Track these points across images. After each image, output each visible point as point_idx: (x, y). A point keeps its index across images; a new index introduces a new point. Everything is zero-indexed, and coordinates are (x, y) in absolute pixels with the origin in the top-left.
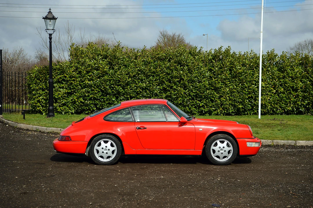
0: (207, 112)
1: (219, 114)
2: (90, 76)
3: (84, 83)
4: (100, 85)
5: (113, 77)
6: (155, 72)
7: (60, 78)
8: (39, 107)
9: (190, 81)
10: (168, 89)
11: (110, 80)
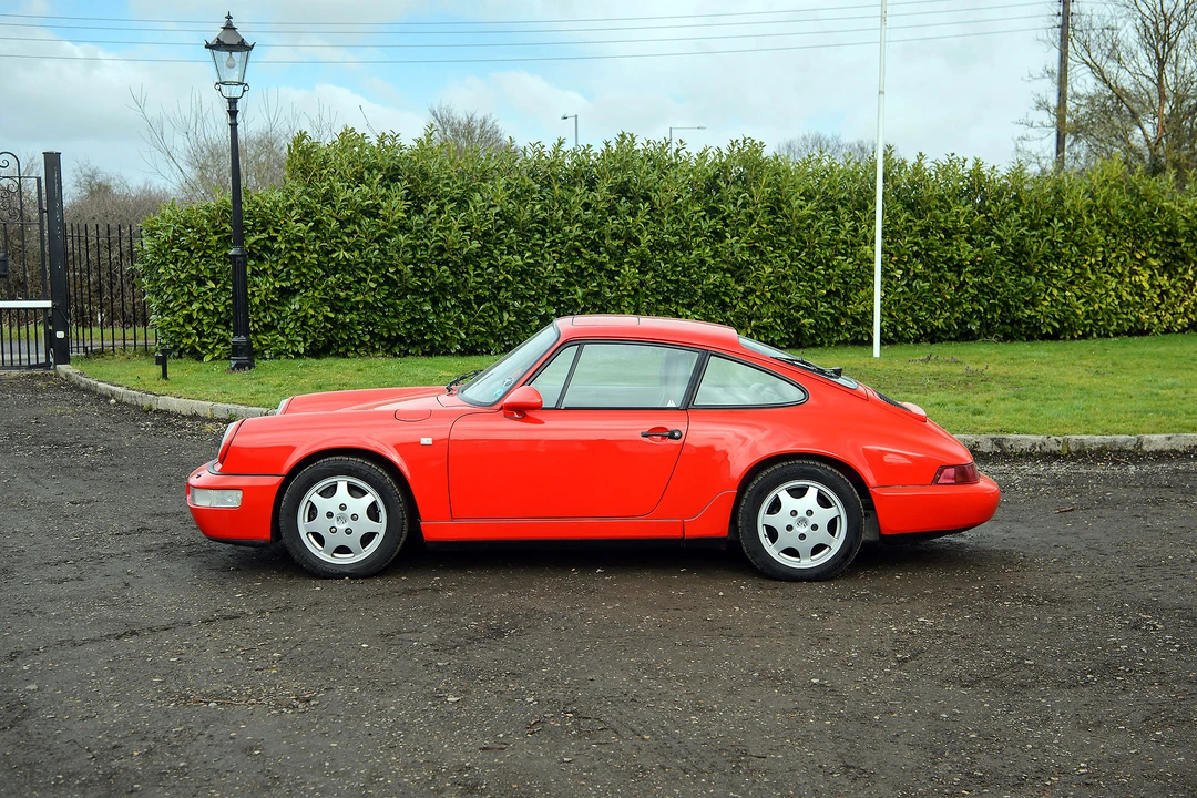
2: (348, 235)
3: (333, 259)
5: (422, 239)
6: (547, 221)
7: (255, 243)
8: (189, 336)
9: (659, 246)
10: (590, 271)
11: (414, 248)
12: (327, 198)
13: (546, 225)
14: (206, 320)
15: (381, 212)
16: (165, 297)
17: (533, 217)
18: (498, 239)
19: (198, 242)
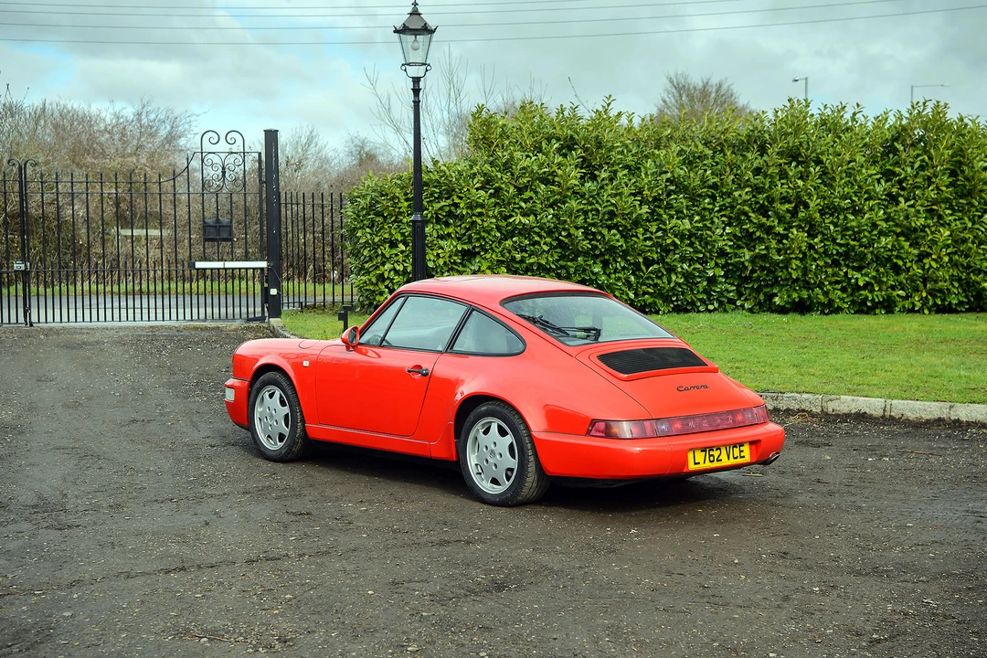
0: (879, 302)
1: (916, 309)
2: (526, 201)
3: (511, 223)
4: (556, 227)
5: (594, 204)
6: (718, 186)
7: (441, 208)
8: (381, 294)
9: (829, 210)
10: (758, 234)
11: (586, 213)
12: (507, 167)
13: (716, 190)
14: (397, 279)
15: (556, 179)
16: (362, 258)
17: (704, 181)
18: (668, 204)
19: (391, 208)
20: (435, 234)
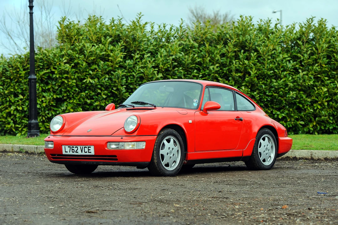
0: (290, 128)
1: (311, 132)
2: (93, 70)
3: (84, 83)
5: (131, 72)
6: (201, 63)
7: (44, 74)
8: (9, 123)
9: (262, 76)
11: (127, 77)
14: (18, 115)
15: (110, 58)
17: (193, 60)
18: (174, 73)
19: (15, 74)
20: (40, 89)
